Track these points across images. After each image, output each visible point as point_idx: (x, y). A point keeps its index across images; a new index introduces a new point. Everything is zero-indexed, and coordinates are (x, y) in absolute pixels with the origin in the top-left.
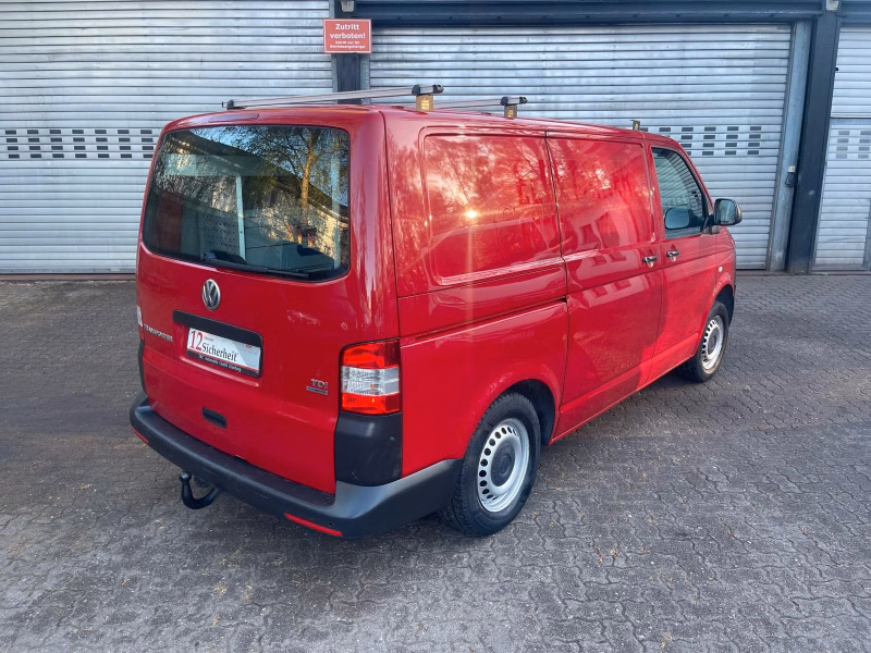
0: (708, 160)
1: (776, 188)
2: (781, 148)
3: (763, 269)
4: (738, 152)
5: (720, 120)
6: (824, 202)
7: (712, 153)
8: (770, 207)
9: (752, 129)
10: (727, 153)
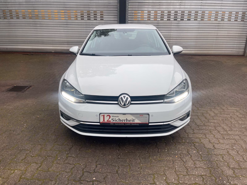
0: (229, 22)
3: (243, 56)
4: (238, 20)
5: (233, 10)
7: (230, 20)
8: (246, 37)
9: (243, 13)
10: (235, 20)
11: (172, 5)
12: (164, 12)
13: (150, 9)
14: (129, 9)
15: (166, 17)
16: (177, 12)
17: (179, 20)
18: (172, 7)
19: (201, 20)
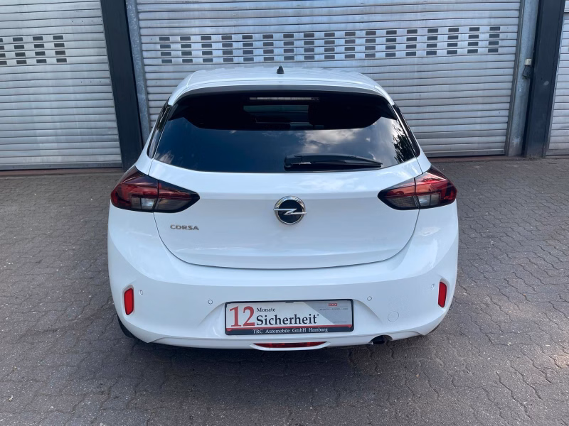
0: (452, 58)
1: (514, 82)
2: (518, 47)
3: (503, 155)
4: (480, 50)
5: (463, 22)
6: (557, 92)
7: (455, 52)
8: (508, 99)
9: (492, 29)
10: (470, 52)
11: (272, 15)
12: (251, 37)
13: (208, 31)
14: (143, 32)
15: (261, 52)
16: (292, 36)
17: (302, 58)
18: (273, 20)
19: (367, 56)
